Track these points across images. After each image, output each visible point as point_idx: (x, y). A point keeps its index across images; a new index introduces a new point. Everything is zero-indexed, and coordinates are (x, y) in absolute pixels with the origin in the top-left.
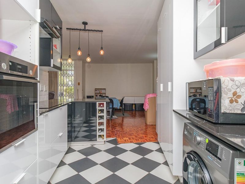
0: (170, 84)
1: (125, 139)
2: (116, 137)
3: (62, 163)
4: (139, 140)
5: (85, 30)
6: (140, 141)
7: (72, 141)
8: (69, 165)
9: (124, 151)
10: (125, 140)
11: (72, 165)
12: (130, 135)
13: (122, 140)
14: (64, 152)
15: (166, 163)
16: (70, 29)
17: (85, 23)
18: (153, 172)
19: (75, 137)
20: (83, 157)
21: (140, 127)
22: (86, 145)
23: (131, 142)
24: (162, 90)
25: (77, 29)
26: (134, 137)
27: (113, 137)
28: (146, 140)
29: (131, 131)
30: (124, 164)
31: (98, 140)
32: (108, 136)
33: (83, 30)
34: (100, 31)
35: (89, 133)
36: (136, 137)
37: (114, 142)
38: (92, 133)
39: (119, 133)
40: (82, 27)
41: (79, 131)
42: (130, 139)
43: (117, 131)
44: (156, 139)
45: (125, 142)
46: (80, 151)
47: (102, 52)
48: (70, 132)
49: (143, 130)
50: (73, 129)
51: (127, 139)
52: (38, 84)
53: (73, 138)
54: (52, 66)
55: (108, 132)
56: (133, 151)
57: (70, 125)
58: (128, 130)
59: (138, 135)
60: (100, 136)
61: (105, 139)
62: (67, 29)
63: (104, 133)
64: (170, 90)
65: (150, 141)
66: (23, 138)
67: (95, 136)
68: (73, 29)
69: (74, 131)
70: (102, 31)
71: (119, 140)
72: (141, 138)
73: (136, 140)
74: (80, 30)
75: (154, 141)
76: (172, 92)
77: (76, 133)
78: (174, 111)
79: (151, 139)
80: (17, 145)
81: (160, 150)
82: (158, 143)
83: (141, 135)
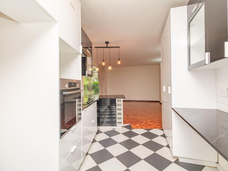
0: (169, 88)
1: (137, 125)
2: (131, 124)
3: (94, 141)
4: (148, 126)
5: (107, 47)
6: (148, 128)
7: (100, 125)
8: (99, 142)
9: (136, 134)
10: (137, 127)
11: (101, 142)
12: (141, 122)
13: (135, 126)
14: (95, 132)
15: (168, 146)
16: (97, 47)
17: (107, 43)
18: (158, 152)
19: (101, 122)
20: (108, 137)
21: (149, 116)
22: (109, 128)
23: (142, 128)
24: (164, 90)
25: (102, 47)
26: (144, 124)
27: (128, 124)
28: (153, 127)
29: (142, 119)
30: (136, 144)
31: (117, 126)
32: (124, 123)
33: (106, 47)
34: (118, 47)
35: (110, 119)
36: (146, 124)
37: (129, 127)
38: (113, 120)
39: (132, 120)
40: (105, 45)
41: (104, 118)
42: (141, 125)
43: (131, 118)
44: (161, 127)
45: (137, 128)
46: (105, 133)
47: (119, 62)
48: (98, 118)
49: (151, 119)
50: (100, 116)
51: (139, 125)
52: (81, 92)
53: (100, 123)
54: (87, 75)
55: (124, 119)
56: (143, 135)
57: (98, 113)
58: (139, 118)
59: (147, 123)
60: (119, 123)
61: (122, 125)
62: (95, 47)
63: (122, 121)
64: (169, 92)
65: (156, 128)
66: (75, 125)
67: (115, 122)
68: (99, 47)
69: (101, 118)
70: (119, 47)
71: (133, 126)
72: (150, 126)
73: (146, 126)
74: (104, 47)
75: (160, 128)
76: (171, 94)
77: (102, 119)
78: (172, 108)
79: (158, 127)
80: (72, 129)
81: (164, 136)
82: (162, 130)
83: (149, 123)
